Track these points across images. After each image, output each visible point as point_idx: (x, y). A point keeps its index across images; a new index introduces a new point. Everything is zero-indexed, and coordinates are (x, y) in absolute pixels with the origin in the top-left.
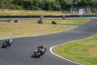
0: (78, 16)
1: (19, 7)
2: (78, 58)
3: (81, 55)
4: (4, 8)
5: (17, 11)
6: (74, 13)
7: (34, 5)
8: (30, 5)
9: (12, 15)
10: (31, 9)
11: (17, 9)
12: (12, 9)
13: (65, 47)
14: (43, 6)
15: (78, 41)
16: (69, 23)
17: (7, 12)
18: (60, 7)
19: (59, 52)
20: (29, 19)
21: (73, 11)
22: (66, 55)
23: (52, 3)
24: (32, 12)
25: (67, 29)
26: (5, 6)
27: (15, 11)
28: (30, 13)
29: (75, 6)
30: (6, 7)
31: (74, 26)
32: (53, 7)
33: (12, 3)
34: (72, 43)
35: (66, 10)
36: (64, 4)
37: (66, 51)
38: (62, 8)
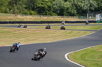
0: (95, 22)
1: (32, 12)
2: (94, 64)
3: (97, 61)
4: (17, 13)
5: (31, 17)
6: (91, 19)
7: (48, 10)
8: (44, 10)
9: (25, 20)
10: (46, 15)
11: (31, 14)
12: (26, 14)
13: (80, 54)
14: (58, 12)
15: (95, 48)
16: (85, 29)
17: (20, 17)
18: (76, 12)
19: (74, 59)
20: (43, 24)
21: (89, 16)
22: (82, 61)
23: (68, 8)
24: (46, 18)
25: (83, 35)
26: (18, 11)
27: (28, 17)
28: (45, 18)
29: (91, 11)
30: (20, 12)
31: (90, 32)
32: (68, 13)
33: (26, 8)
34: (88, 49)
35: (82, 15)
36: (80, 9)
37: (82, 57)
38: (78, 13)
